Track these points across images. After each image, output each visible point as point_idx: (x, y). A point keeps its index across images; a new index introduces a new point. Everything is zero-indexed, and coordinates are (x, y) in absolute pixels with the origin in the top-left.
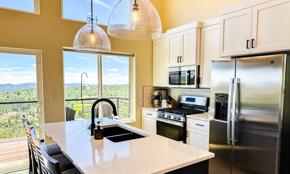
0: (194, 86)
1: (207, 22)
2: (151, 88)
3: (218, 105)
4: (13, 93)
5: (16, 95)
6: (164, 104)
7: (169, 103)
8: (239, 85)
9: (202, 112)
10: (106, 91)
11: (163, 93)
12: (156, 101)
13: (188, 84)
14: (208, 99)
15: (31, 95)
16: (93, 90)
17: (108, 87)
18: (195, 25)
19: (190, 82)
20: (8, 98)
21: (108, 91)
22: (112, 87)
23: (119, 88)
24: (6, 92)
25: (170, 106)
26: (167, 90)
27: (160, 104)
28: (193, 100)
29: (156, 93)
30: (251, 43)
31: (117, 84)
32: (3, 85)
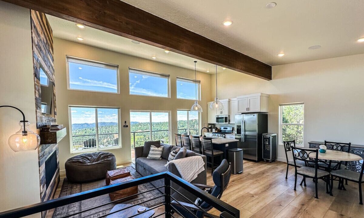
0: (228, 123)
1: (232, 99)
2: (207, 124)
3: (238, 129)
4: (89, 129)
5: (91, 131)
6: (214, 130)
7: (216, 130)
8: (244, 122)
9: (231, 133)
10: (154, 127)
11: (213, 126)
12: (210, 130)
13: (225, 122)
14: (233, 128)
15: (102, 130)
16: (145, 126)
17: (155, 124)
18: (227, 100)
19: (226, 121)
20: (86, 133)
21: (155, 127)
22: (158, 124)
23: (162, 124)
24: (84, 129)
25: (217, 131)
26: (214, 125)
27: (212, 131)
28: (227, 128)
29: (210, 126)
30: (248, 109)
31: (161, 122)
32: (82, 124)
